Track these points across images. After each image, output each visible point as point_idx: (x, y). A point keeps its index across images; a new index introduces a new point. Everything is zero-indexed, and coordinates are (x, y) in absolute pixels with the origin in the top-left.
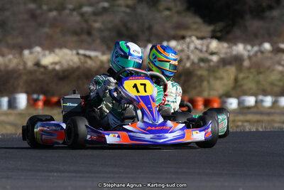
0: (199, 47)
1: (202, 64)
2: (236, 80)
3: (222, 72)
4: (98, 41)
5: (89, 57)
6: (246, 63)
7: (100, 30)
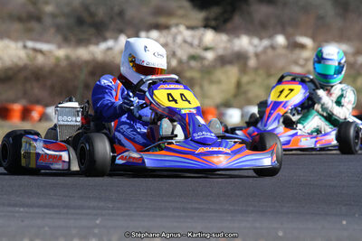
0: (189, 39)
1: (193, 63)
2: (239, 85)
3: (219, 74)
4: (52, 31)
5: (41, 52)
6: (252, 62)
7: (54, 16)
